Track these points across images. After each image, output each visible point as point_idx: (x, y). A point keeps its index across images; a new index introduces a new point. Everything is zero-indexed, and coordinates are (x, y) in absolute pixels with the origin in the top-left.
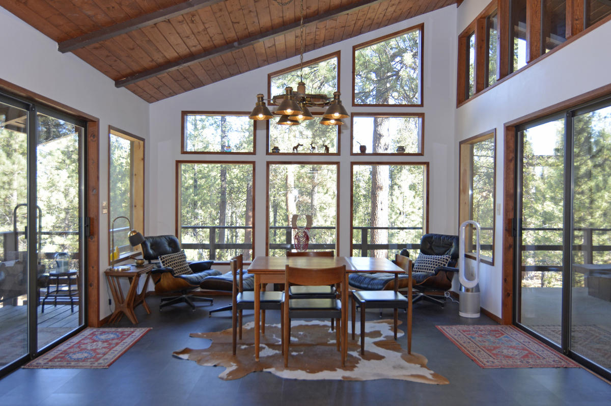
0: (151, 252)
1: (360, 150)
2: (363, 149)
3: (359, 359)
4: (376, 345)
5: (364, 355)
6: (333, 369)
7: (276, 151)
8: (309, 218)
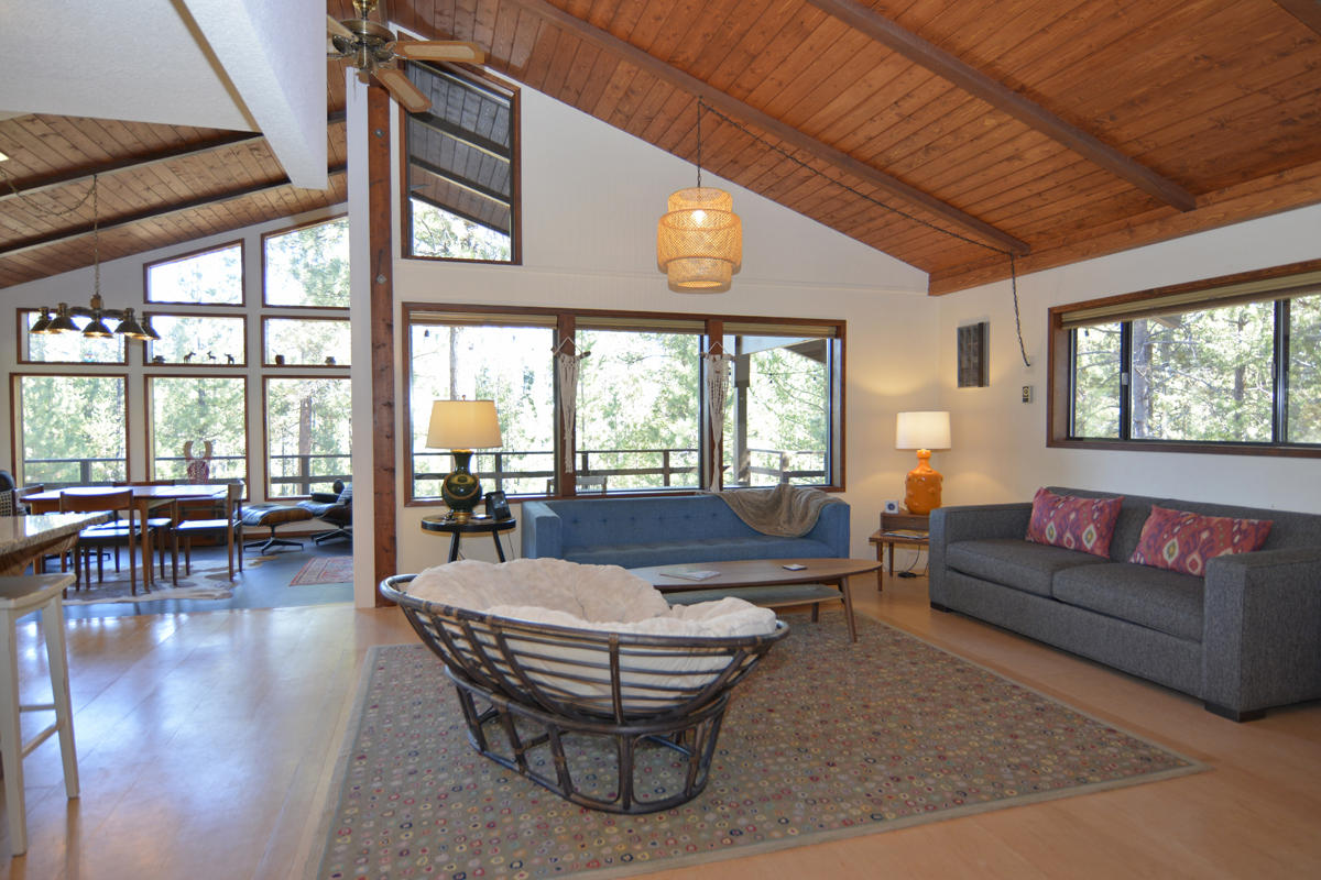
1: (277, 362)
2: (280, 359)
3: (164, 588)
4: (208, 577)
5: (175, 584)
6: (119, 596)
7: (159, 361)
8: (209, 445)
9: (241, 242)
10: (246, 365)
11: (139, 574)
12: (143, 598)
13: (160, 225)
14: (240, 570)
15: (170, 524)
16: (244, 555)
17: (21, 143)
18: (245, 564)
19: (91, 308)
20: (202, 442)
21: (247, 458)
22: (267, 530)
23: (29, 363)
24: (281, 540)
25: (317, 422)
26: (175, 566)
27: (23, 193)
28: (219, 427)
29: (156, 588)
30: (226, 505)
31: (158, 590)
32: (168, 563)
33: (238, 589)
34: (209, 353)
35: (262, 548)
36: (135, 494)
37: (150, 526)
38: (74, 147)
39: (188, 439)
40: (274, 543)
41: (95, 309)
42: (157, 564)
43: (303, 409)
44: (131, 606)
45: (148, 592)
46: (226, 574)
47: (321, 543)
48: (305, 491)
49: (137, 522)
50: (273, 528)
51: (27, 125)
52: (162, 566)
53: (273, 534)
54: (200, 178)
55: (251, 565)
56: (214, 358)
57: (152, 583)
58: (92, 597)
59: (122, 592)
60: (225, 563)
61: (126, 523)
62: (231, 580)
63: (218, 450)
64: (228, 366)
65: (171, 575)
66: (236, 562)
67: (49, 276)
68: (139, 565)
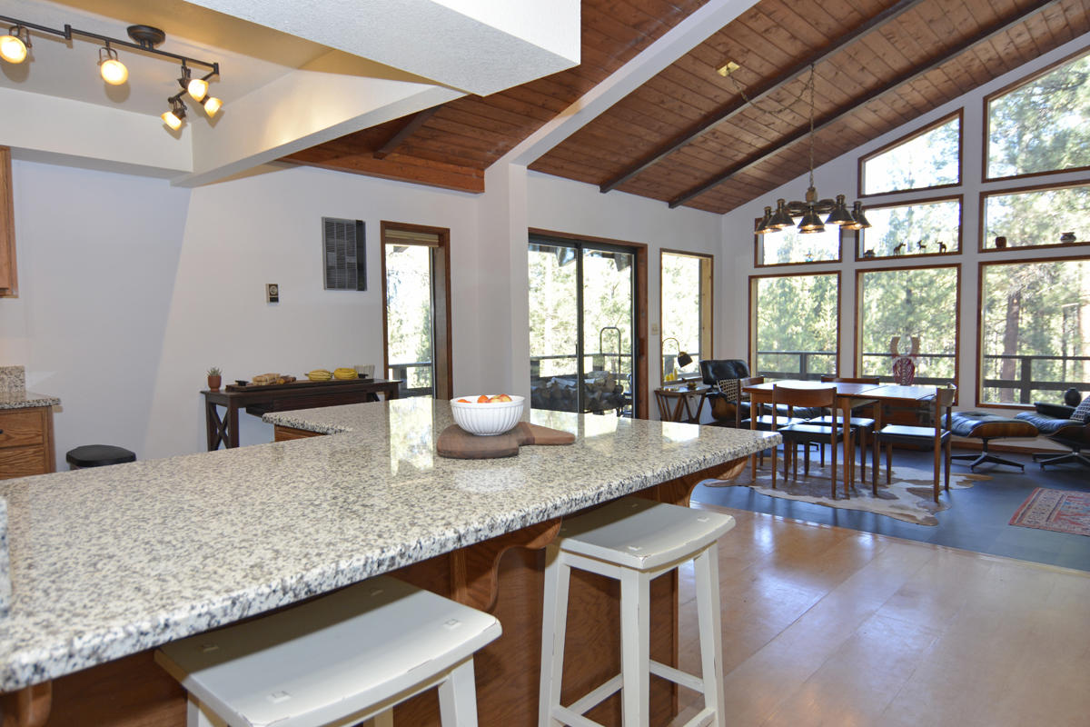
0: (712, 375)
1: (997, 244)
2: (1001, 242)
3: (863, 495)
4: (909, 490)
5: (875, 494)
6: (819, 496)
7: (870, 255)
8: (916, 342)
9: (960, 113)
10: (960, 252)
11: (840, 472)
12: (843, 504)
13: (875, 111)
14: (947, 488)
15: (872, 426)
16: (952, 468)
17: (749, 47)
18: (953, 480)
19: (804, 201)
20: (909, 339)
21: (957, 356)
22: (980, 441)
23: (763, 266)
24: (997, 456)
25: (1026, 319)
26: (875, 469)
27: (753, 101)
28: (924, 324)
29: (857, 495)
30: (932, 408)
31: (857, 496)
32: (869, 464)
33: (944, 514)
34: (919, 243)
35: (973, 463)
36: (839, 392)
37: (853, 426)
38: (793, 37)
39: (896, 336)
40: (986, 460)
41: (808, 201)
42: (857, 464)
43: (1010, 306)
44: (829, 511)
45: (848, 497)
46: (929, 490)
47: (1047, 467)
48: (1025, 397)
49: (840, 420)
50: (986, 440)
51: (750, 23)
52: (863, 467)
53: (985, 447)
54: (916, 39)
55: (958, 483)
56: (924, 247)
57: (852, 487)
58: (796, 491)
59: (822, 491)
60: (928, 475)
61: (828, 419)
62: (936, 500)
63: (924, 347)
64: (940, 254)
65: (871, 480)
66: (942, 476)
67: (779, 185)
68: (840, 462)
